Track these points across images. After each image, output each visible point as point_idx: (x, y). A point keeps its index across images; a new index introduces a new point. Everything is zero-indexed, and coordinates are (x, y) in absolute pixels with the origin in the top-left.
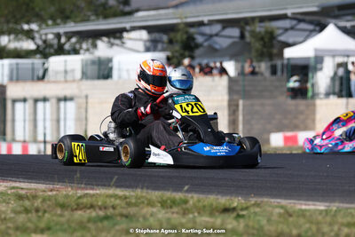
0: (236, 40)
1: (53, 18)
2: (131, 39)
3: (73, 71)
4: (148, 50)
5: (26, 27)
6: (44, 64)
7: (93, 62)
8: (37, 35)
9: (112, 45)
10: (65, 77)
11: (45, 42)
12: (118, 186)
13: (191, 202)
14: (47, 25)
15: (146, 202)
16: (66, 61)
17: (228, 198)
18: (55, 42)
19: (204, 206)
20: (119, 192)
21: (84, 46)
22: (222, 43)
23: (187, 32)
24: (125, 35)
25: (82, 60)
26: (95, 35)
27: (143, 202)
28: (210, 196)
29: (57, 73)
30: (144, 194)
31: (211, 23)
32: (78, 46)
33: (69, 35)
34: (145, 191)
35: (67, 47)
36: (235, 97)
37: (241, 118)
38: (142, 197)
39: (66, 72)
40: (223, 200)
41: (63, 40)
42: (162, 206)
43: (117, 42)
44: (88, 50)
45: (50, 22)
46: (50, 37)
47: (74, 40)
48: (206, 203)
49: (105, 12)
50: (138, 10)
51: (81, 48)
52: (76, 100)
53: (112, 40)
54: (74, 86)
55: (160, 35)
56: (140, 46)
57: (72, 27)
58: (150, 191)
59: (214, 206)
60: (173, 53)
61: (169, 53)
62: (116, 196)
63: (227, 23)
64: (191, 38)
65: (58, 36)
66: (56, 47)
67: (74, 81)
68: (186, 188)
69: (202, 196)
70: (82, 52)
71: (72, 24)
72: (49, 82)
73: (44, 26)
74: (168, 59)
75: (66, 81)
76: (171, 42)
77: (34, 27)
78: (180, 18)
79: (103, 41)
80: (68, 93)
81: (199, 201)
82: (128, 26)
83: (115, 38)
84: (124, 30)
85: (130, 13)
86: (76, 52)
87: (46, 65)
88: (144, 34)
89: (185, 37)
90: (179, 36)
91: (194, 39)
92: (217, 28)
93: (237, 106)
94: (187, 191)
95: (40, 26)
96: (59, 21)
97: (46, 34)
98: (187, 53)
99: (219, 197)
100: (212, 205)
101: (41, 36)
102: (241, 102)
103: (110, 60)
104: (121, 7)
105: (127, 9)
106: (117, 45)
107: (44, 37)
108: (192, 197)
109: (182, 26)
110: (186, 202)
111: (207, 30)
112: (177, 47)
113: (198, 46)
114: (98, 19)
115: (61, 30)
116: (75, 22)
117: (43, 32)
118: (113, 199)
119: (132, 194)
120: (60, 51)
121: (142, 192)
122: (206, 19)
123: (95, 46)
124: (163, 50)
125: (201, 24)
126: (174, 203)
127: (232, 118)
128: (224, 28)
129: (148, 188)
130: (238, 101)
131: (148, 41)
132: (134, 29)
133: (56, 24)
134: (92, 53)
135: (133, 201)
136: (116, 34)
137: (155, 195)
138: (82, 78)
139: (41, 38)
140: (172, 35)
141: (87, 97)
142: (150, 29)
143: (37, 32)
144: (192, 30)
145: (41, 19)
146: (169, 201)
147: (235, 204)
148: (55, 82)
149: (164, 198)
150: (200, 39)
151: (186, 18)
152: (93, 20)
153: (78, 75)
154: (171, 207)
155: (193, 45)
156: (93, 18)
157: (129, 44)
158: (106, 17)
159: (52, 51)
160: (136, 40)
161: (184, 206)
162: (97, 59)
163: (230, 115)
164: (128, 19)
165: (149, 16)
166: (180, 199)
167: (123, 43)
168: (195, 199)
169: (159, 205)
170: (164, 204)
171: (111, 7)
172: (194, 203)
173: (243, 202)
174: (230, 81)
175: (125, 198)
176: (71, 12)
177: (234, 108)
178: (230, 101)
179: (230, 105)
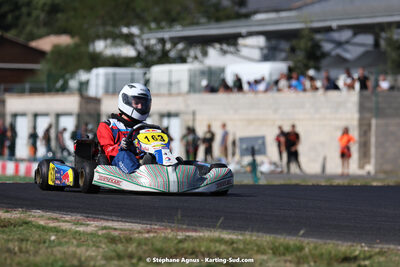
0: (370, 49)
1: (157, 21)
2: (246, 46)
3: (178, 82)
4: (266, 58)
5: (125, 30)
6: (145, 74)
7: (203, 73)
8: (138, 41)
9: (224, 52)
10: (169, 90)
11: (147, 48)
12: (225, 227)
13: (307, 250)
14: (150, 30)
15: (255, 249)
16: (170, 72)
17: (349, 244)
18: (159, 47)
19: (322, 255)
20: (227, 235)
21: (192, 53)
22: (351, 53)
23: (312, 39)
24: (241, 41)
25: (190, 70)
26: (205, 42)
27: (252, 249)
28: (329, 241)
29: (160, 85)
30: (254, 238)
31: (341, 28)
32: (184, 54)
33: (175, 41)
34: (255, 233)
35: (172, 54)
36: (367, 115)
37: (373, 140)
38: (251, 242)
39: (170, 84)
40: (344, 247)
41: (168, 46)
42: (274, 253)
43: (232, 49)
44: (196, 58)
45: (153, 25)
46: (153, 42)
47: (180, 46)
48: (324, 251)
49: (217, 15)
50: (256, 12)
51: (188, 56)
52: (182, 116)
53: (225, 47)
54: (180, 99)
55: (277, 43)
56: (256, 54)
57: (179, 31)
58: (260, 234)
59: (333, 253)
60: (295, 62)
61: (291, 63)
62: (221, 241)
63: (359, 29)
64: (317, 46)
65: (162, 41)
66: (159, 54)
67: (179, 94)
68: (302, 232)
69: (320, 242)
70: (189, 60)
71: (178, 28)
73: (146, 29)
74: (290, 70)
75: (170, 94)
76: (293, 50)
77: (135, 30)
78: (305, 22)
79: (215, 48)
80: (172, 108)
81: (316, 248)
82: (244, 31)
83: (229, 44)
84: (239, 35)
85: (247, 16)
86: (182, 60)
87: (147, 76)
88: (261, 41)
89: (309, 44)
90: (303, 44)
91: (320, 47)
92: (346, 35)
93: (369, 125)
94: (303, 236)
95: (141, 30)
96: (163, 24)
97: (148, 39)
98: (312, 63)
99: (340, 242)
100: (330, 253)
101: (142, 40)
102: (374, 122)
103: (222, 70)
104: (236, 8)
105: (243, 11)
106: (231, 53)
107: (145, 42)
108: (308, 243)
109: (306, 32)
110: (301, 249)
111: (336, 36)
112: (300, 55)
113: (325, 55)
114: (209, 22)
115: (166, 35)
116: (184, 26)
117: (145, 36)
118: (217, 245)
119: (240, 237)
120: (164, 58)
121: (251, 235)
122: (334, 24)
123: (205, 54)
124: (285, 60)
125: (329, 29)
126: (287, 249)
127: (363, 139)
128: (355, 34)
129: (258, 231)
130: (370, 120)
131: (266, 47)
132: (250, 34)
133: (160, 28)
134: (201, 62)
135: (241, 246)
136: (231, 41)
137: (266, 239)
138: (189, 92)
139: (142, 45)
140: (294, 42)
141: (194, 113)
142: (268, 35)
143: (139, 36)
144: (318, 37)
145: (143, 22)
146: (282, 248)
147: (357, 253)
148: (157, 95)
149: (277, 244)
150: (327, 47)
151: (312, 21)
152: (204, 24)
153: (185, 87)
154: (284, 254)
155: (318, 53)
156: (203, 20)
157: (244, 51)
158: (218, 20)
159: (155, 58)
160: (252, 47)
161: (298, 254)
162: (206, 69)
163: (360, 136)
164: (243, 22)
165: (268, 20)
166: (295, 245)
167: (238, 51)
168: (312, 245)
169: (271, 251)
170: (276, 251)
171: (225, 9)
172: (310, 251)
173: (366, 249)
174: (362, 97)
175: (232, 243)
176: (178, 14)
177: (365, 128)
178: (360, 120)
179: (361, 125)
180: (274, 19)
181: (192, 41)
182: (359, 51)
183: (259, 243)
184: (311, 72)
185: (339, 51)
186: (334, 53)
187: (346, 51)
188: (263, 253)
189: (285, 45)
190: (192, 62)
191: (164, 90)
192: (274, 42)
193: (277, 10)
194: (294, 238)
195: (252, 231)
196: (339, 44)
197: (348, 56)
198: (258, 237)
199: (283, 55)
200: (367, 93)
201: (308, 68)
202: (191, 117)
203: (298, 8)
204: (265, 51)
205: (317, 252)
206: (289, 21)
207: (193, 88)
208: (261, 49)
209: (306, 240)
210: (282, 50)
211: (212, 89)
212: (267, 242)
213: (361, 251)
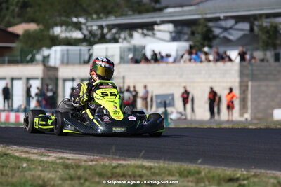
0: (247, 32)
1: (97, 13)
2: (160, 31)
3: (113, 56)
4: (174, 39)
5: (75, 20)
6: (89, 50)
7: (130, 50)
8: (84, 27)
9: (145, 35)
11: (90, 32)
12: (145, 157)
13: (203, 174)
14: (92, 19)
15: (167, 172)
16: (107, 48)
17: (233, 169)
18: (99, 32)
19: (213, 177)
20: (147, 163)
21: (122, 35)
22: (234, 36)
23: (206, 26)
24: (156, 27)
25: (120, 48)
26: (132, 28)
27: (165, 173)
28: (219, 167)
30: (166, 165)
31: (226, 18)
32: (117, 36)
33: (110, 27)
34: (167, 162)
35: (108, 36)
36: (246, 79)
37: (249, 96)
38: (164, 168)
40: (229, 172)
41: (105, 31)
42: (180, 176)
43: (150, 33)
44: (125, 39)
45: (95, 16)
46: (95, 28)
47: (114, 31)
48: (215, 174)
49: (140, 10)
50: (166, 7)
51: (120, 37)
53: (145, 31)
55: (182, 29)
56: (167, 36)
57: (112, 20)
58: (170, 162)
59: (222, 176)
60: (195, 42)
61: (191, 43)
62: (143, 167)
63: (239, 19)
64: (209, 31)
65: (101, 27)
66: (99, 36)
68: (200, 161)
69: (212, 168)
70: (120, 40)
71: (113, 18)
73: (89, 19)
74: (191, 47)
76: (193, 33)
77: (82, 20)
78: (202, 14)
79: (138, 32)
81: (209, 172)
82: (158, 20)
83: (148, 30)
84: (155, 23)
85: (161, 10)
86: (115, 40)
87: (91, 52)
88: (170, 27)
89: (205, 29)
90: (200, 29)
91: (212, 31)
92: (230, 23)
93: (247, 86)
94: (201, 163)
95: (87, 19)
96: (102, 15)
97: (91, 26)
98: (206, 43)
99: (225, 168)
100: (219, 176)
101: (87, 27)
102: (250, 84)
103: (144, 48)
104: (153, 4)
105: (158, 6)
106: (149, 35)
107: (89, 28)
108: (204, 169)
109: (202, 21)
110: (199, 173)
111: (223, 23)
112: (198, 37)
113: (215, 37)
114: (134, 14)
115: (104, 23)
116: (116, 16)
117: (89, 24)
118: (140, 170)
119: (156, 165)
120: (103, 39)
121: (164, 163)
122: (222, 15)
123: (131, 36)
124: (187, 40)
125: (218, 19)
126: (190, 173)
127: (242, 96)
128: (236, 23)
129: (169, 160)
130: (247, 82)
131: (174, 32)
132: (163, 22)
133: (99, 18)
134: (129, 42)
135: (157, 171)
136: (149, 27)
137: (174, 166)
138: (120, 63)
139: (87, 29)
140: (194, 28)
141: (124, 78)
142: (175, 23)
143: (85, 24)
144: (211, 24)
145: (87, 13)
146: (185, 172)
147: (238, 175)
149: (182, 170)
150: (217, 31)
151: (206, 14)
152: (130, 15)
153: (117, 59)
154: (187, 177)
155: (211, 36)
156: (130, 13)
157: (159, 34)
158: (140, 12)
159: (96, 39)
160: (164, 31)
161: (197, 176)
162: (132, 47)
163: (240, 94)
164: (158, 14)
165: (175, 12)
166: (195, 170)
167: (154, 34)
168: (207, 170)
169: (178, 175)
170: (182, 174)
171: (145, 4)
172: (205, 174)
173: (245, 172)
174: (241, 66)
175: (150, 168)
176: (112, 8)
177: (244, 88)
178: (241, 82)
179: (241, 86)
180: (179, 12)
181: (122, 28)
182: (240, 33)
183: (169, 168)
184: (206, 49)
185: (225, 34)
186: (221, 36)
187: (230, 34)
189: (187, 30)
190: (122, 42)
192: (179, 28)
193: (181, 6)
194: (194, 165)
195: (165, 160)
196: (225, 29)
197: (231, 37)
198: (168, 164)
199: (186, 37)
200: (245, 63)
201: (204, 46)
202: (122, 81)
203: (198, 4)
204: (173, 34)
205: (211, 175)
206: (190, 13)
207: (123, 60)
208: (171, 33)
209: (203, 167)
210: (185, 34)
211: (137, 61)
212: (176, 168)
213: (241, 175)
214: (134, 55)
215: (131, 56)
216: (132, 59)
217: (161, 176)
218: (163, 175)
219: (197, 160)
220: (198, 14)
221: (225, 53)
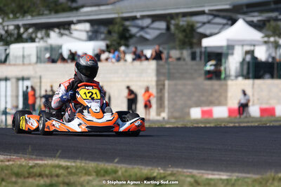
0: (164, 31)
1: (14, 12)
2: (76, 30)
3: (29, 56)
4: (90, 39)
6: (6, 50)
7: (46, 49)
8: (1, 27)
9: (62, 35)
10: (23, 61)
11: (7, 32)
12: (62, 157)
13: (120, 173)
14: (9, 18)
15: (84, 172)
16: (23, 48)
17: (150, 168)
18: (16, 32)
19: (130, 176)
20: (64, 163)
21: (39, 35)
22: (151, 35)
23: (123, 25)
24: (73, 27)
25: (37, 47)
26: (49, 27)
27: (81, 172)
28: (135, 166)
29: (16, 57)
30: (83, 164)
31: (143, 17)
32: (34, 36)
33: (27, 27)
34: (84, 161)
35: (25, 36)
36: (162, 78)
37: (166, 95)
38: (80, 167)
39: (23, 57)
40: (146, 170)
41: (22, 30)
42: (97, 175)
43: (67, 32)
44: (42, 38)
45: (11, 16)
46: (11, 28)
47: (30, 30)
48: (132, 173)
49: (57, 9)
50: (83, 6)
51: (36, 37)
52: (32, 79)
53: (62, 31)
54: (31, 68)
55: (99, 27)
56: (84, 36)
57: (29, 20)
58: (87, 162)
59: (138, 175)
60: (111, 41)
61: (108, 42)
62: (59, 167)
63: (155, 18)
64: (126, 30)
65: (18, 27)
66: (16, 36)
67: (30, 64)
68: (116, 160)
69: (129, 167)
70: (37, 40)
71: (29, 17)
72: (10, 65)
73: (6, 19)
74: (108, 46)
75: (24, 64)
76: (110, 32)
78: (118, 13)
79: (54, 31)
80: (25, 74)
81: (126, 171)
82: (75, 19)
83: (64, 29)
84: (71, 23)
85: (77, 9)
86: (33, 40)
87: (7, 52)
88: (87, 26)
89: (121, 28)
90: (116, 28)
91: (128, 30)
92: (147, 22)
93: (164, 85)
94: (118, 162)
95: (3, 19)
96: (18, 15)
97: (8, 26)
98: (123, 42)
99: (143, 167)
100: (136, 175)
101: (4, 27)
102: (167, 83)
103: (60, 47)
104: (69, 4)
105: (74, 5)
106: (66, 35)
107: (6, 28)
108: (121, 168)
109: (118, 20)
110: (116, 172)
111: (140, 22)
112: (115, 36)
113: (132, 36)
114: (50, 14)
115: (20, 22)
116: (32, 16)
117: (5, 24)
118: (57, 169)
119: (73, 164)
120: (19, 39)
121: (81, 163)
122: (138, 15)
123: (48, 36)
124: (104, 40)
125: (134, 18)
126: (106, 172)
127: (159, 95)
128: (153, 22)
129: (86, 159)
130: (164, 81)
131: (90, 31)
132: (79, 22)
133: (15, 18)
134: (46, 41)
135: (74, 170)
136: (65, 26)
137: (91, 165)
138: (37, 62)
139: (4, 29)
140: (111, 27)
141: (40, 78)
142: (92, 22)
143: (1, 24)
144: (127, 23)
145: (4, 13)
146: (102, 172)
147: (155, 174)
148: (15, 65)
149: (99, 169)
150: (134, 30)
151: (122, 13)
152: (46, 15)
153: (34, 59)
154: (104, 176)
155: (127, 35)
156: (46, 12)
157: (75, 34)
158: (57, 12)
159: (13, 39)
160: (81, 31)
161: (114, 175)
162: (49, 46)
163: (157, 93)
164: (74, 13)
165: (92, 11)
166: (112, 169)
167: (71, 33)
168: (123, 169)
169: (94, 174)
170: (99, 173)
171: (61, 4)
172: (122, 173)
173: (162, 171)
174: (158, 65)
175: (67, 168)
176: (29, 8)
177: (161, 87)
178: (158, 81)
179: (157, 85)
180: (96, 11)
181: (38, 27)
182: (156, 33)
183: (86, 168)
184: (122, 48)
185: (142, 33)
186: (138, 35)
187: (147, 33)
188: (90, 175)
189: (103, 29)
190: (39, 42)
191: (19, 61)
192: (96, 27)
193: (98, 5)
194: (111, 164)
195: (82, 159)
196: (142, 28)
197: (148, 37)
198: (85, 163)
199: (103, 36)
200: (161, 62)
201: (120, 45)
202: (39, 80)
203: (114, 3)
204: (90, 34)
205: (127, 174)
207: (39, 59)
208: (87, 32)
209: (119, 166)
210: (102, 33)
211: (54, 61)
212: (92, 167)
213: (158, 173)
214: (51, 55)
215: (48, 55)
216: (49, 58)
217: (78, 175)
218: (80, 175)
219: (114, 159)
220: (115, 13)
221: (142, 52)
